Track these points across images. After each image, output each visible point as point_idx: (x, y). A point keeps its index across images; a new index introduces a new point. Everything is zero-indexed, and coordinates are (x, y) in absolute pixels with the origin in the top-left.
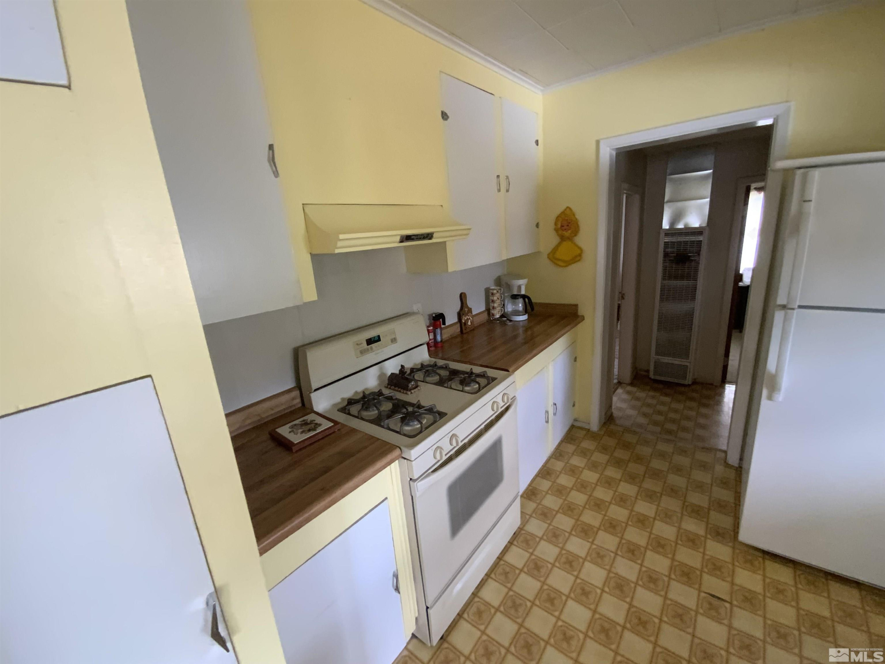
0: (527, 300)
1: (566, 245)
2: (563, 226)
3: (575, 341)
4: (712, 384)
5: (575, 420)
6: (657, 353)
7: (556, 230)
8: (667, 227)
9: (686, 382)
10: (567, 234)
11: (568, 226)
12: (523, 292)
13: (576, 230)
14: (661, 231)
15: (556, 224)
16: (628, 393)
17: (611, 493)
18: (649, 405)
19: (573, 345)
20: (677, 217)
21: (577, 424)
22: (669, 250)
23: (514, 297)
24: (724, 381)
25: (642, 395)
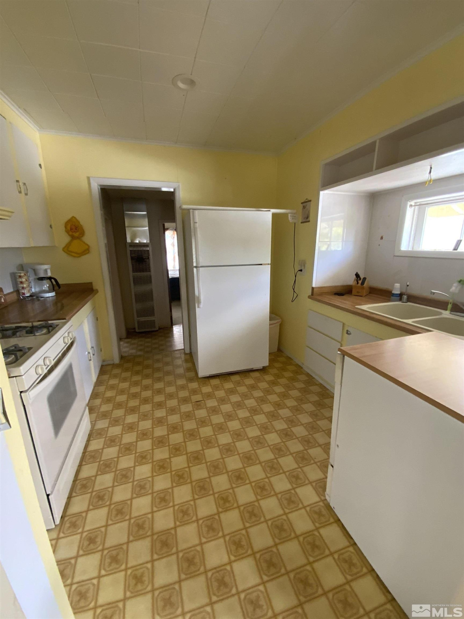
0: (53, 280)
1: (76, 242)
2: (72, 229)
3: (95, 307)
4: (167, 328)
5: (104, 361)
6: (138, 317)
7: (67, 232)
8: (130, 241)
9: (156, 329)
10: (76, 234)
11: (76, 229)
12: (49, 274)
13: (83, 233)
14: (127, 244)
15: (66, 227)
16: (127, 343)
17: (139, 387)
18: (141, 345)
19: (94, 309)
20: (134, 236)
21: (105, 363)
22: (133, 255)
23: (41, 279)
24: (172, 325)
25: (135, 341)
